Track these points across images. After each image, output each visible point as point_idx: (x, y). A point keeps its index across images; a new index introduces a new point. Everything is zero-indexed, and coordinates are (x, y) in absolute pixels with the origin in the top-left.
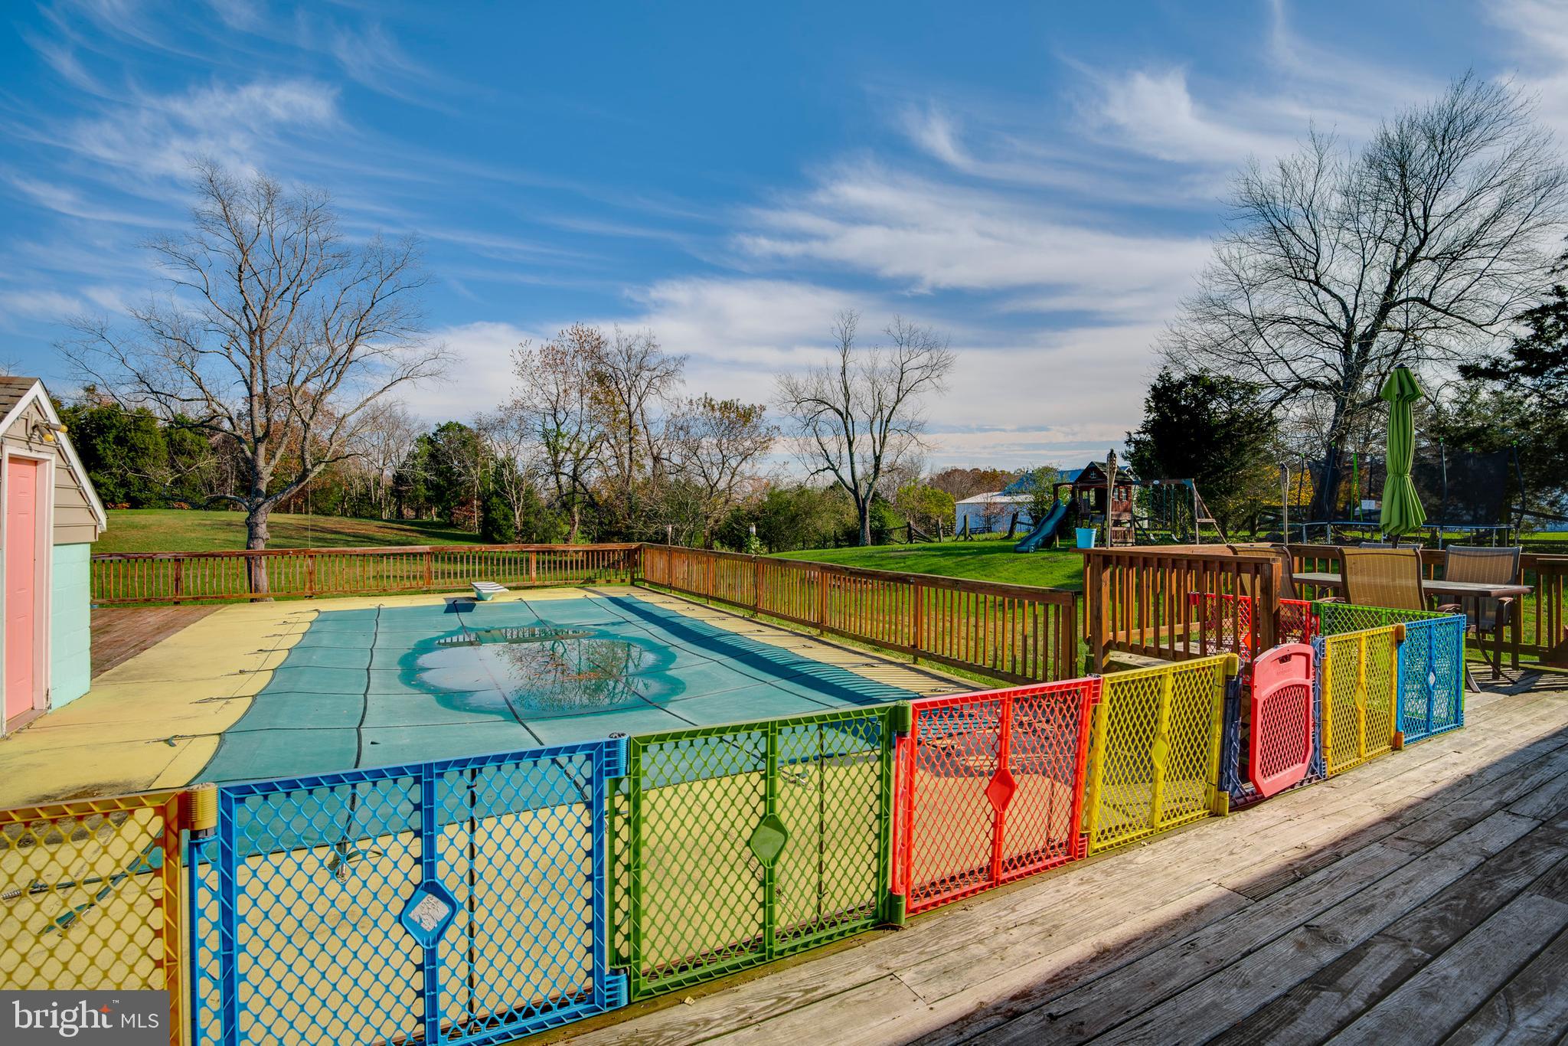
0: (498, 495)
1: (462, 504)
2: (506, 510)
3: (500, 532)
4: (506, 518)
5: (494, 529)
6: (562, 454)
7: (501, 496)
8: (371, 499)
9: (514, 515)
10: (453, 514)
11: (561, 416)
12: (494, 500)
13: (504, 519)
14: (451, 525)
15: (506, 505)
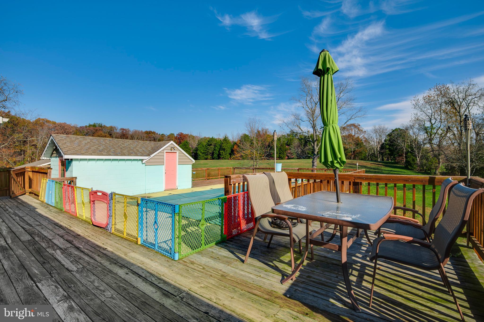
0: (410, 152)
1: (400, 156)
2: (414, 158)
3: (411, 166)
4: (413, 160)
5: (409, 165)
6: (433, 136)
7: (412, 153)
8: (375, 155)
9: (417, 160)
10: (396, 159)
11: (433, 122)
12: (409, 154)
13: (413, 161)
14: (397, 163)
15: (413, 156)
